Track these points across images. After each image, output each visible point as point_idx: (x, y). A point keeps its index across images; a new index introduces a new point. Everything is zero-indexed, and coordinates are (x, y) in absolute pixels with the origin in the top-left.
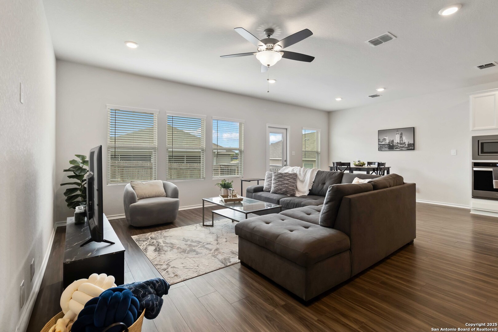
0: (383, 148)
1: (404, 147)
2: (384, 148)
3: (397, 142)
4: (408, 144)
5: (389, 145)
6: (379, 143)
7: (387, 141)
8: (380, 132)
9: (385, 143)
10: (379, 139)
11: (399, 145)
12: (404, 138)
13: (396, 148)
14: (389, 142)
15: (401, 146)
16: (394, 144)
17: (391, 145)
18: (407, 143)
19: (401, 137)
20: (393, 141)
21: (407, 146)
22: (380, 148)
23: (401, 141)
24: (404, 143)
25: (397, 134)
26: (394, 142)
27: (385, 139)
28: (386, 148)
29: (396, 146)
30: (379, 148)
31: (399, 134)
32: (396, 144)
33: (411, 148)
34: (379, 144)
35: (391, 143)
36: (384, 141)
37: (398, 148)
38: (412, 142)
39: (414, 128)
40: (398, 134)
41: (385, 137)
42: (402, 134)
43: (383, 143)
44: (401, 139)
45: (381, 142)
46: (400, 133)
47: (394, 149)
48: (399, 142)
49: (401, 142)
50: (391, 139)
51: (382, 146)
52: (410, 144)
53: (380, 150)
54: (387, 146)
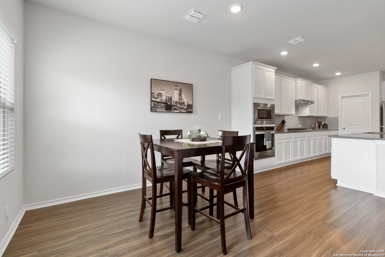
0: (157, 108)
1: (183, 108)
2: (159, 108)
3: (176, 101)
4: (187, 105)
5: (166, 104)
6: (152, 99)
7: (164, 98)
8: (153, 82)
9: (161, 100)
10: (153, 93)
11: (178, 105)
12: (183, 97)
13: (174, 110)
14: (166, 100)
15: (180, 106)
16: (172, 103)
17: (169, 104)
18: (186, 104)
19: (180, 95)
20: (171, 98)
21: (186, 107)
22: (154, 107)
23: (180, 100)
24: (183, 103)
25: (175, 89)
26: (172, 100)
27: (160, 95)
28: (162, 108)
29: (175, 106)
30: (151, 108)
31: (178, 90)
33: (190, 110)
34: (152, 101)
35: (169, 102)
36: (160, 97)
37: (177, 110)
38: (191, 103)
39: (192, 85)
41: (161, 92)
42: (181, 91)
43: (158, 100)
44: (180, 97)
45: (156, 98)
46: (178, 88)
47: (171, 110)
48: (178, 100)
49: (180, 102)
50: (169, 96)
51: (157, 104)
52: (189, 105)
53: (154, 110)
54: (164, 105)
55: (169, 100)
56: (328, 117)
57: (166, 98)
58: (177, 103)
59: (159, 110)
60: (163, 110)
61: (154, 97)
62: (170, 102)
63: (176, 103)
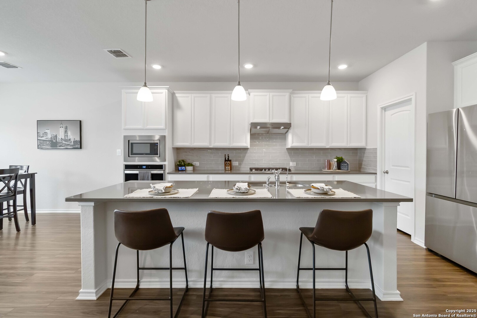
0: (43, 145)
1: (69, 144)
2: (45, 145)
3: (61, 138)
4: (74, 141)
5: (51, 141)
6: (38, 138)
7: (49, 136)
8: (40, 123)
9: (47, 138)
10: (39, 133)
11: (64, 142)
12: (69, 133)
13: (60, 146)
14: (52, 138)
15: (66, 143)
16: (57, 140)
17: (54, 141)
18: (72, 140)
19: (66, 132)
20: (56, 136)
21: (72, 143)
22: (40, 145)
23: (66, 137)
24: (70, 140)
25: (60, 127)
26: (57, 138)
27: (46, 133)
28: (47, 145)
29: (60, 143)
30: (38, 146)
32: (60, 141)
33: (77, 146)
34: (38, 140)
35: (54, 139)
36: (45, 135)
37: (62, 146)
38: (79, 139)
39: (80, 121)
40: (62, 127)
41: (47, 131)
42: (66, 128)
43: (43, 139)
44: (66, 134)
45: (42, 137)
46: (64, 126)
47: (57, 147)
48: (63, 137)
49: (66, 139)
50: (54, 134)
51: (43, 142)
52: (76, 141)
53: (40, 147)
54: (50, 143)
55: (54, 138)
56: (367, 147)
57: (51, 136)
58: (63, 140)
59: (45, 147)
60: (49, 147)
61: (40, 136)
62: (56, 139)
63: (61, 140)
